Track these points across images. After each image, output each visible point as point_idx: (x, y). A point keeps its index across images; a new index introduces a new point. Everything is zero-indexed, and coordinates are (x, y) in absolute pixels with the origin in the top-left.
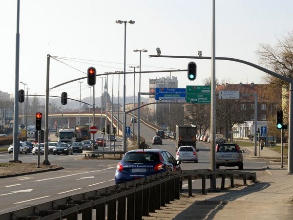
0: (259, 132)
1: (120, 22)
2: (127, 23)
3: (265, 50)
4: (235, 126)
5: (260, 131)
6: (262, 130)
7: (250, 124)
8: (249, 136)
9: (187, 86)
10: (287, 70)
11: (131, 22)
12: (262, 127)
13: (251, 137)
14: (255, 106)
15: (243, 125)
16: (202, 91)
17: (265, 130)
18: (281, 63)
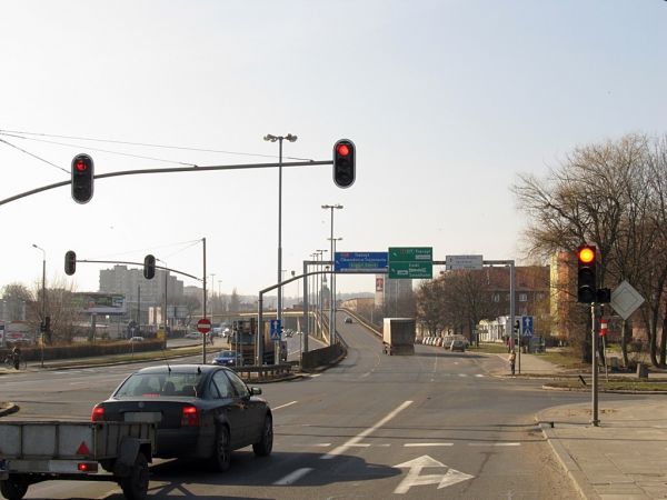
0: (518, 327)
1: (270, 137)
2: (284, 141)
3: (525, 185)
4: (482, 323)
5: (521, 326)
6: (525, 324)
7: (504, 320)
8: (503, 338)
9: (390, 249)
10: (563, 219)
11: (291, 138)
12: (524, 319)
13: (506, 339)
14: (511, 296)
15: (495, 323)
16: (417, 257)
17: (531, 323)
18: (553, 207)
